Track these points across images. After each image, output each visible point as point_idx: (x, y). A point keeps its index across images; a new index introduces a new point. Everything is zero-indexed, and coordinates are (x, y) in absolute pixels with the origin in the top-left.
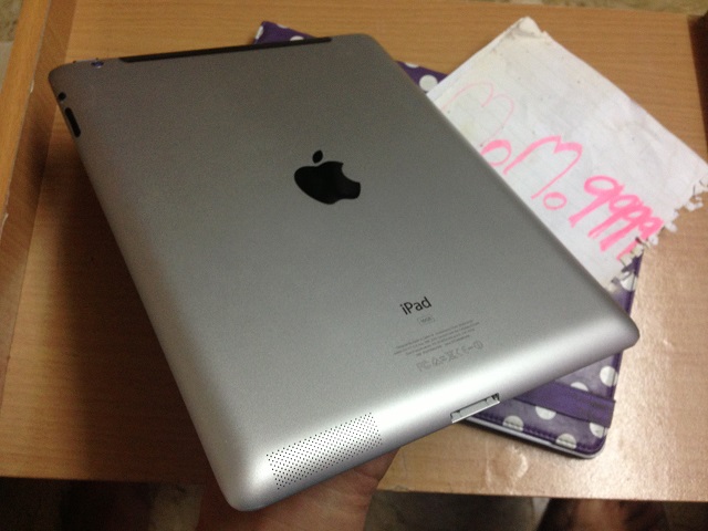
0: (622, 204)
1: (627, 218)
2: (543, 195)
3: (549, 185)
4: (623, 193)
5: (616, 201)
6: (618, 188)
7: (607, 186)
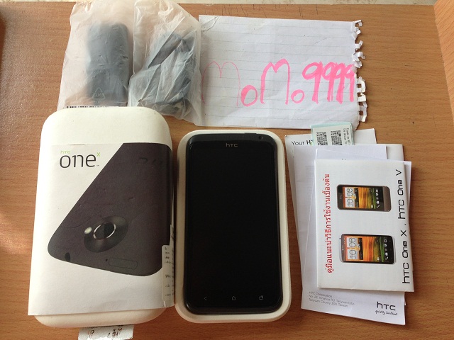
0: (328, 72)
1: (337, 77)
2: (290, 98)
3: (288, 91)
4: (324, 66)
5: (324, 74)
6: (320, 65)
7: (314, 69)
